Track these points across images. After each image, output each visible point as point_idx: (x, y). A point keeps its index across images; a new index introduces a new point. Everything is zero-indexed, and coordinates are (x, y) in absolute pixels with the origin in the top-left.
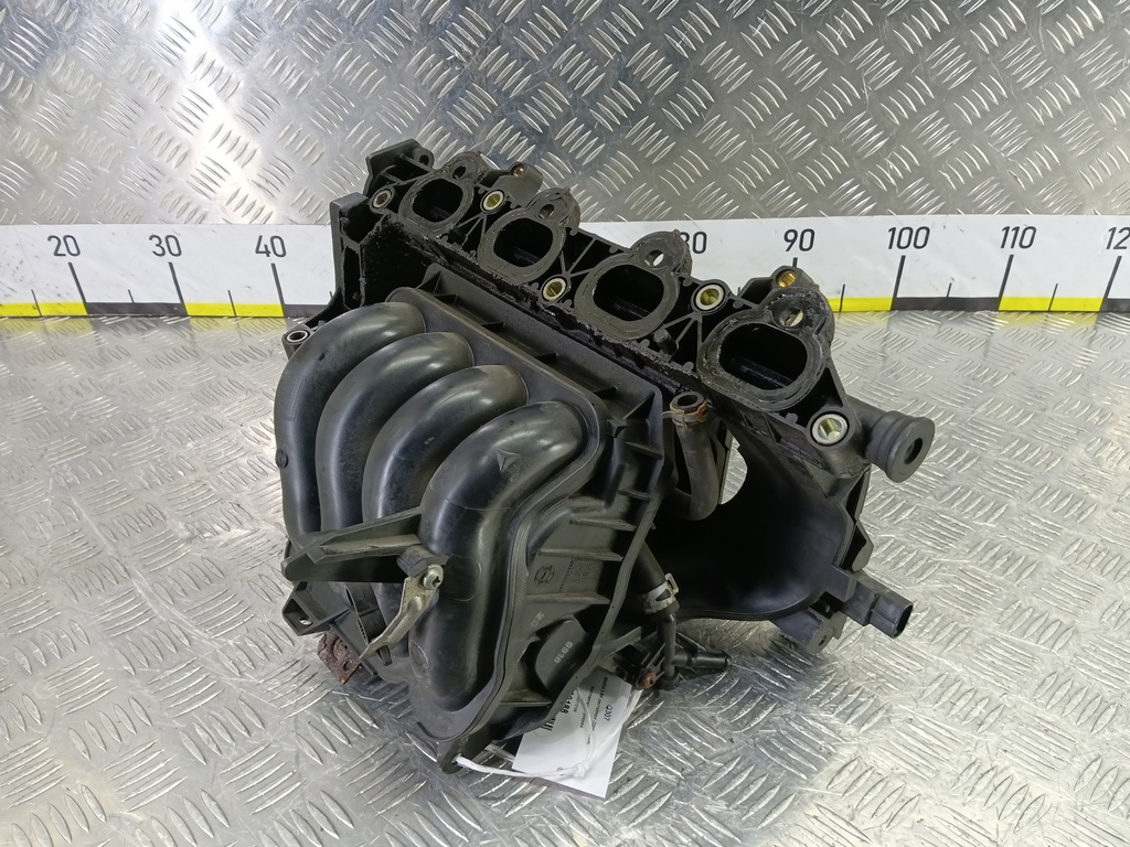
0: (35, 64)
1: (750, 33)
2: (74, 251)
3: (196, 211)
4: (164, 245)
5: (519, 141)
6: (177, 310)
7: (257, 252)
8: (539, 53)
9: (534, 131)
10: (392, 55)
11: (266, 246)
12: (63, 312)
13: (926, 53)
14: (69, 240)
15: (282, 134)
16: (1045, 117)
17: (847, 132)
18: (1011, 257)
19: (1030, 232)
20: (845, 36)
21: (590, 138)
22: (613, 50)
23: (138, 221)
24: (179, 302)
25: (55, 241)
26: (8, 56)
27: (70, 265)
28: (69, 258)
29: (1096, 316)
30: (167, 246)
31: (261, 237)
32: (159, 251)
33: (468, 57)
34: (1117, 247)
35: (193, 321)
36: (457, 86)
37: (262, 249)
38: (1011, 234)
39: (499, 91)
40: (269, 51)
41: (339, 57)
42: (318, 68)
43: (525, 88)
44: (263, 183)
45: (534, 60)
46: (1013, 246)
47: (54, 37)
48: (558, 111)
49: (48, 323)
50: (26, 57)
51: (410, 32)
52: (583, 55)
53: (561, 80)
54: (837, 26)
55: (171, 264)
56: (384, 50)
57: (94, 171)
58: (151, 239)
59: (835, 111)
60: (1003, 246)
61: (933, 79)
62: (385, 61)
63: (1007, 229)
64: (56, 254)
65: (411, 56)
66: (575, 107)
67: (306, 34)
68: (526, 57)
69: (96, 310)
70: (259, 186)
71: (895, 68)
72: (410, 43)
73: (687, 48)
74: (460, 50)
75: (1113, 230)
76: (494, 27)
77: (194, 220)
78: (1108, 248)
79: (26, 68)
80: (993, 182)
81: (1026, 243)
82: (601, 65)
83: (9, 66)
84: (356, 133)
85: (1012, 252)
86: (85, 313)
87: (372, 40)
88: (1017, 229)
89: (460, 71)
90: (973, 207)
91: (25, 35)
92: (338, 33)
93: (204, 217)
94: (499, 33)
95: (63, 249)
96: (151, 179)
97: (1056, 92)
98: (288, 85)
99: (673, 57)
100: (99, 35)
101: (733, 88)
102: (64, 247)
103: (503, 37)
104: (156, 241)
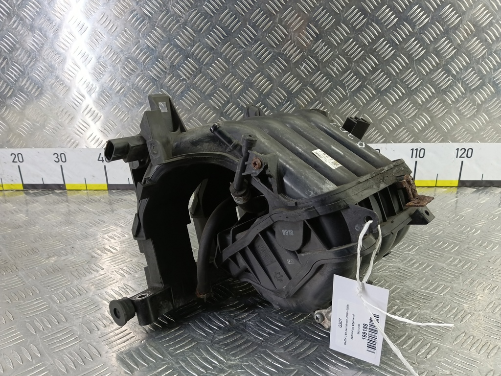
0: (15, 81)
1: (300, 69)
2: (21, 160)
3: (74, 143)
4: (59, 157)
5: (209, 112)
6: (61, 187)
7: (99, 160)
8: (217, 77)
9: (215, 108)
10: (158, 77)
11: (102, 158)
12: (13, 188)
13: (370, 76)
14: (20, 156)
15: (113, 109)
16: (422, 101)
17: (342, 109)
18: (416, 162)
19: (422, 151)
20: (337, 69)
21: (238, 111)
22: (246, 75)
23: (50, 147)
24: (63, 183)
25: (13, 156)
26: (5, 78)
27: (19, 166)
28: (19, 163)
29: (456, 189)
30: (60, 158)
31: (100, 154)
32: (57, 160)
33: (188, 78)
34: (460, 157)
35: (68, 192)
36: (184, 90)
37: (101, 159)
38: (415, 152)
39: (201, 92)
40: (109, 75)
41: (137, 78)
42: (129, 82)
43: (212, 91)
44: (103, 130)
45: (215, 80)
46: (416, 157)
47: (24, 69)
48: (225, 100)
49: (6, 193)
50: (12, 78)
51: (166, 68)
52: (234, 77)
53: (225, 87)
54: (334, 66)
55: (61, 166)
56: (155, 75)
57: (34, 125)
58: (54, 154)
59: (336, 100)
60: (412, 157)
61: (374, 86)
62: (155, 79)
63: (413, 150)
64: (13, 162)
65: (166, 78)
66: (232, 98)
67: (124, 68)
68: (212, 78)
69: (27, 187)
70: (101, 131)
71: (358, 82)
72: (166, 72)
73: (275, 75)
74: (186, 75)
75: (458, 149)
76: (199, 66)
77: (73, 146)
78: (457, 157)
79: (11, 82)
80: (404, 129)
81: (421, 156)
82: (241, 81)
83: (5, 82)
84: (143, 109)
85: (416, 160)
86: (22, 189)
87: (151, 71)
88: (417, 149)
89: (185, 84)
90: (397, 140)
91: (13, 69)
92: (137, 68)
93: (77, 145)
94: (201, 69)
95: (16, 160)
96: (57, 129)
97: (425, 91)
98: (116, 89)
99: (270, 78)
100: (42, 69)
101: (294, 90)
102: (17, 158)
103: (203, 70)
104: (56, 155)
